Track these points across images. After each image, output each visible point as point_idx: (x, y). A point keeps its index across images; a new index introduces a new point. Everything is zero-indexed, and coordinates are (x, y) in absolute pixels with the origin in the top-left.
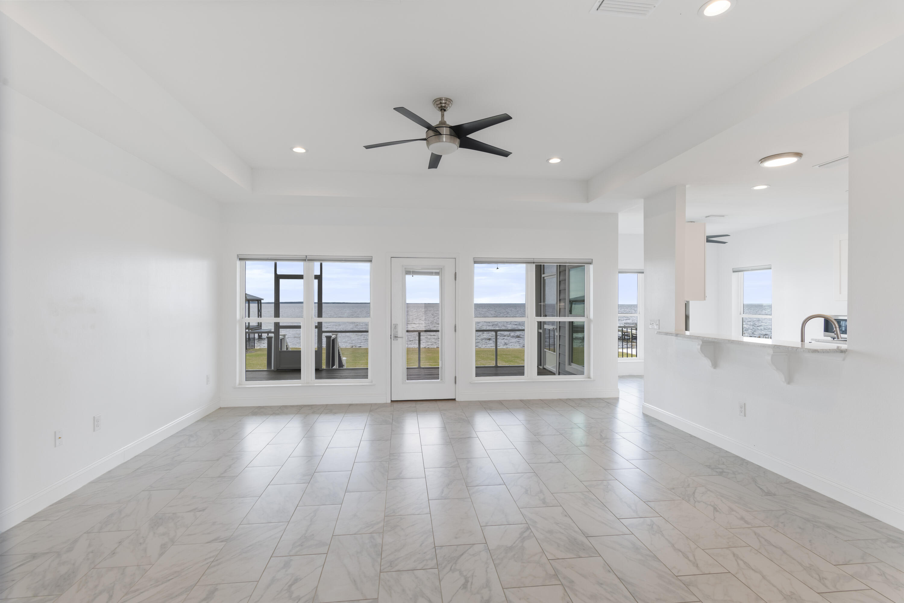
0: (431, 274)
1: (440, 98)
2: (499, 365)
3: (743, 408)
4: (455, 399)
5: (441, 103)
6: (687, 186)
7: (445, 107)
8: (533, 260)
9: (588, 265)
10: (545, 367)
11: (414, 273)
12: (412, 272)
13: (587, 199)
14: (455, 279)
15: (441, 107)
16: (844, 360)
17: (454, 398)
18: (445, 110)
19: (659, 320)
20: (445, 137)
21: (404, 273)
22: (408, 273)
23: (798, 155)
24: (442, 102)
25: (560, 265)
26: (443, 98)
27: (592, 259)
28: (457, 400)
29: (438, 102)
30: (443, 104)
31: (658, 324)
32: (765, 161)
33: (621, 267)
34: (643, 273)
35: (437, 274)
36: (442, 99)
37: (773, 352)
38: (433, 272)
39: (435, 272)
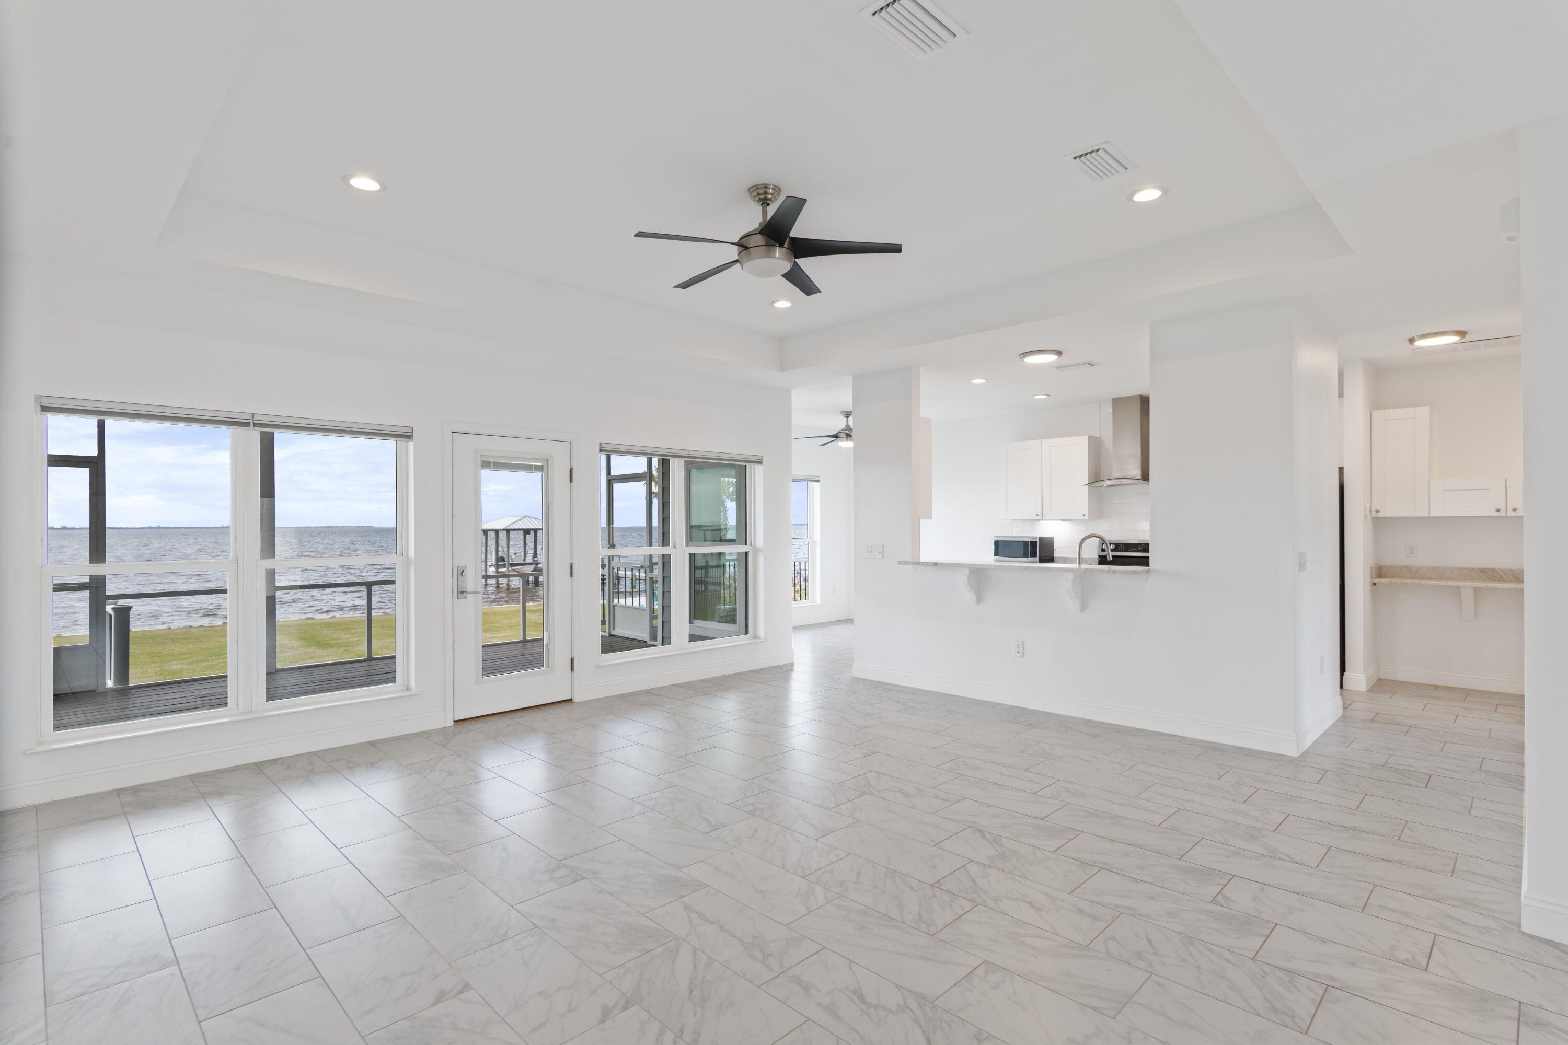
0: (528, 468)
1: (765, 184)
2: (528, 638)
3: (1021, 649)
4: (571, 700)
5: (766, 193)
6: (921, 368)
7: (770, 199)
8: (687, 452)
9: (752, 465)
10: (613, 633)
11: (498, 466)
12: (494, 463)
13: (782, 366)
14: (571, 480)
15: (766, 199)
16: (1146, 580)
17: (570, 698)
18: (768, 204)
19: (883, 546)
20: (779, 251)
21: (479, 463)
22: (486, 465)
23: (1059, 353)
24: (768, 191)
25: (663, 459)
26: (770, 185)
27: (762, 456)
28: (576, 700)
29: (761, 191)
30: (769, 194)
31: (881, 551)
32: (1028, 356)
33: (796, 471)
34: (818, 481)
35: (539, 469)
36: (768, 186)
37: (1074, 577)
38: (532, 465)
39: (535, 465)
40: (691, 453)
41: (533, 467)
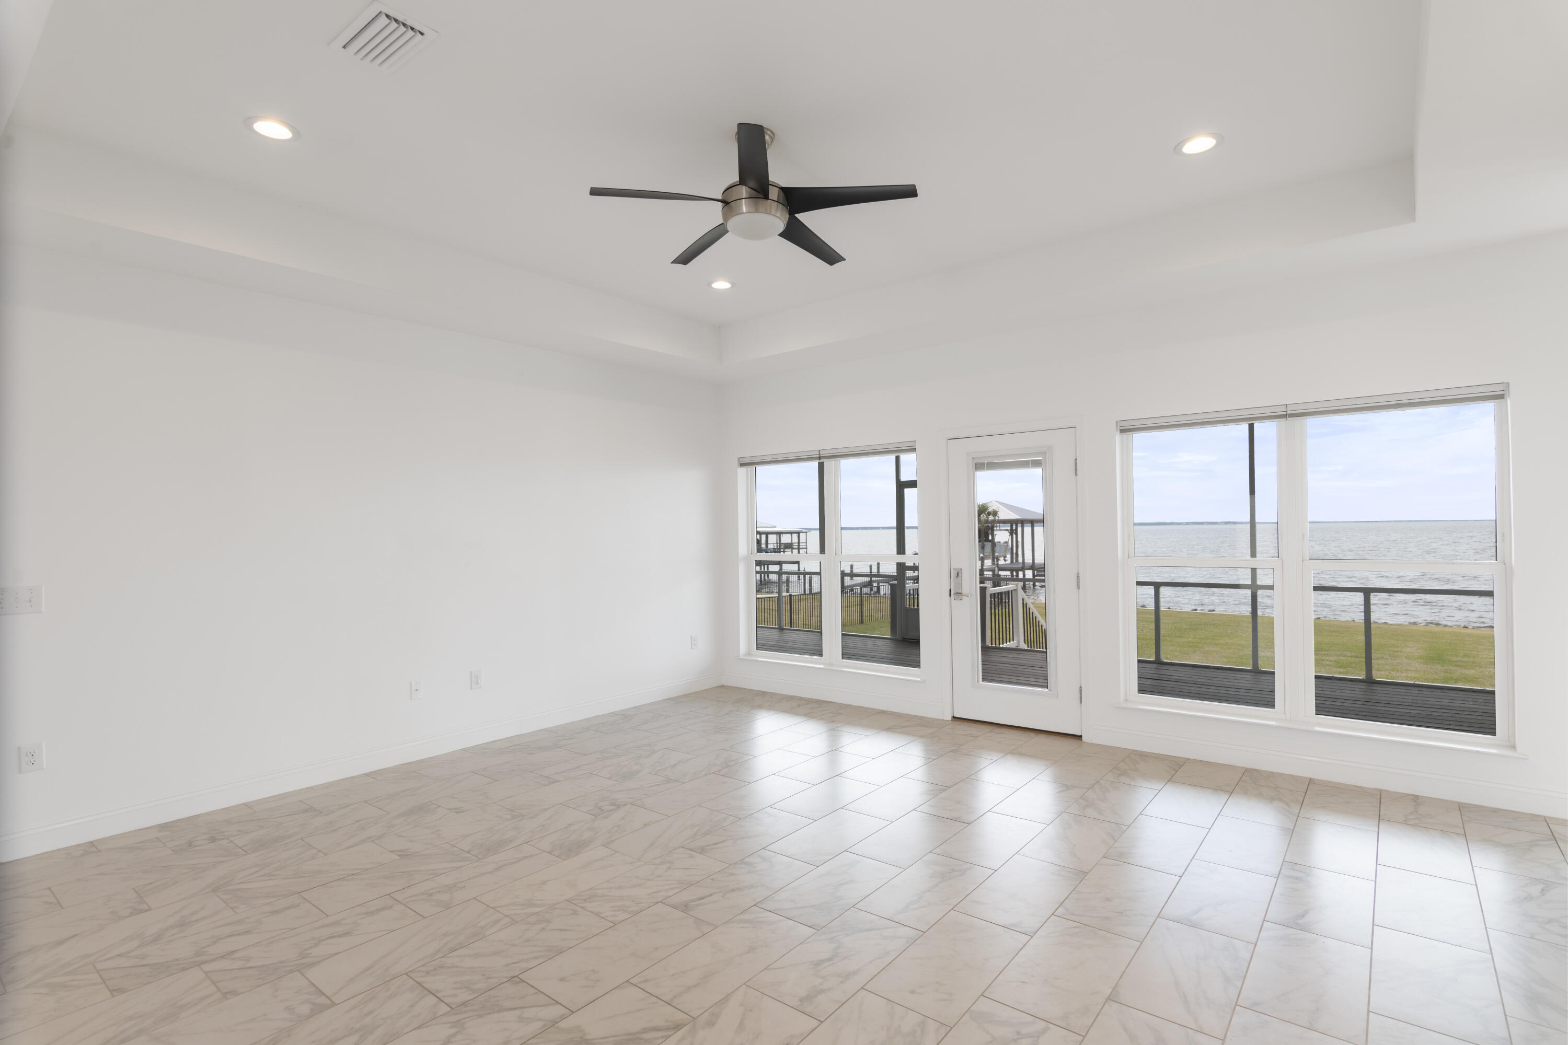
0: (1025, 464)
4: (1081, 737)
11: (992, 466)
12: (988, 463)
14: (1077, 476)
17: (1079, 734)
21: (972, 465)
22: (979, 466)
28: (1084, 739)
35: (1036, 464)
38: (1029, 461)
39: (1032, 460)
40: (1289, 408)
41: (1030, 463)
